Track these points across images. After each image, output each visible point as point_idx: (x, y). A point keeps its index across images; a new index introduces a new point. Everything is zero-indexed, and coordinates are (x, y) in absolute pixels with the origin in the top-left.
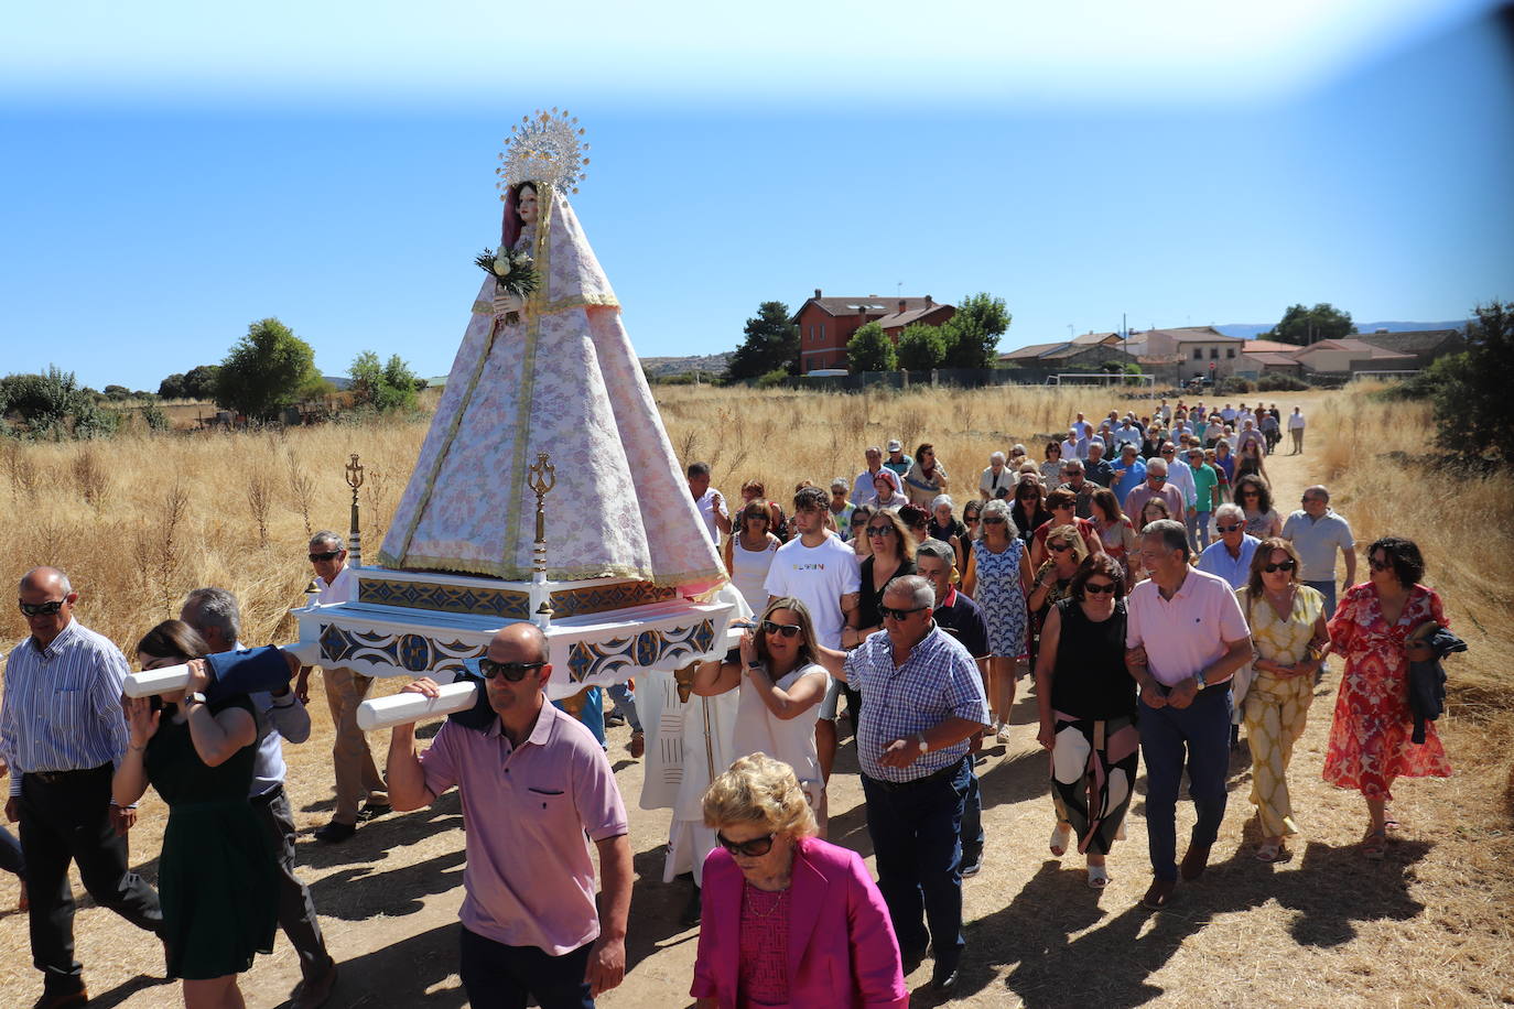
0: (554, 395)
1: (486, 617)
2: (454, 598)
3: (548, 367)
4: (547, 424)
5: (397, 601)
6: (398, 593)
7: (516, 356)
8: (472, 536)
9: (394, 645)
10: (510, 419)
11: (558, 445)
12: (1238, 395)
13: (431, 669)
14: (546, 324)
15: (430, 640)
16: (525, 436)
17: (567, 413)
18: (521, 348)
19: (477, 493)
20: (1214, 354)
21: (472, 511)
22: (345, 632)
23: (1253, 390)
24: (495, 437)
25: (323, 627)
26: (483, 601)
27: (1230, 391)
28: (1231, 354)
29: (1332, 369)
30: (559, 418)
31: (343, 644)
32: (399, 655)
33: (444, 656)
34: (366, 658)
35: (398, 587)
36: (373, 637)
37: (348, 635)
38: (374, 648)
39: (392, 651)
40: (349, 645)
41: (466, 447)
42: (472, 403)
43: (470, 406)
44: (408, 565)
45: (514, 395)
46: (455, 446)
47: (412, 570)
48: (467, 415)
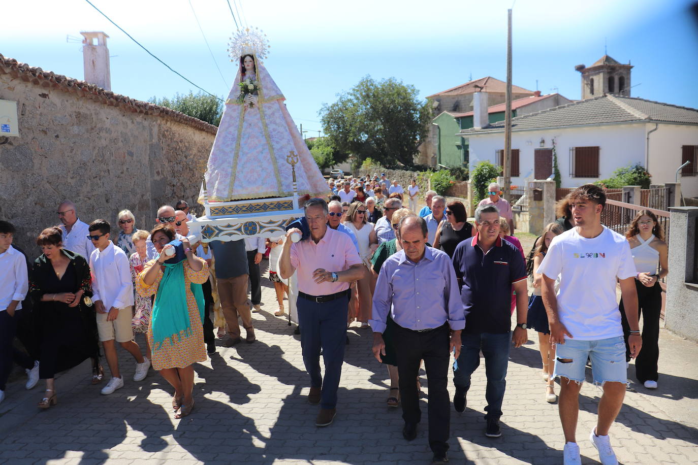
0: (276, 132)
1: (273, 212)
3: (271, 122)
4: (277, 142)
5: (231, 213)
6: (230, 210)
7: (258, 119)
8: (263, 184)
9: (240, 228)
10: (264, 141)
11: (283, 149)
14: (265, 107)
15: (256, 222)
16: (272, 148)
17: (283, 138)
18: (258, 116)
19: (259, 169)
21: (259, 176)
22: (214, 227)
24: (260, 149)
25: (202, 227)
26: (272, 206)
30: (281, 140)
31: (214, 231)
32: (243, 230)
33: (265, 227)
34: (226, 234)
35: (230, 208)
36: (229, 226)
37: (216, 228)
38: (230, 230)
39: (239, 229)
40: (217, 231)
41: (247, 153)
42: (243, 138)
43: (242, 138)
44: (233, 199)
45: (261, 133)
46: (240, 153)
47: (235, 200)
48: (242, 142)
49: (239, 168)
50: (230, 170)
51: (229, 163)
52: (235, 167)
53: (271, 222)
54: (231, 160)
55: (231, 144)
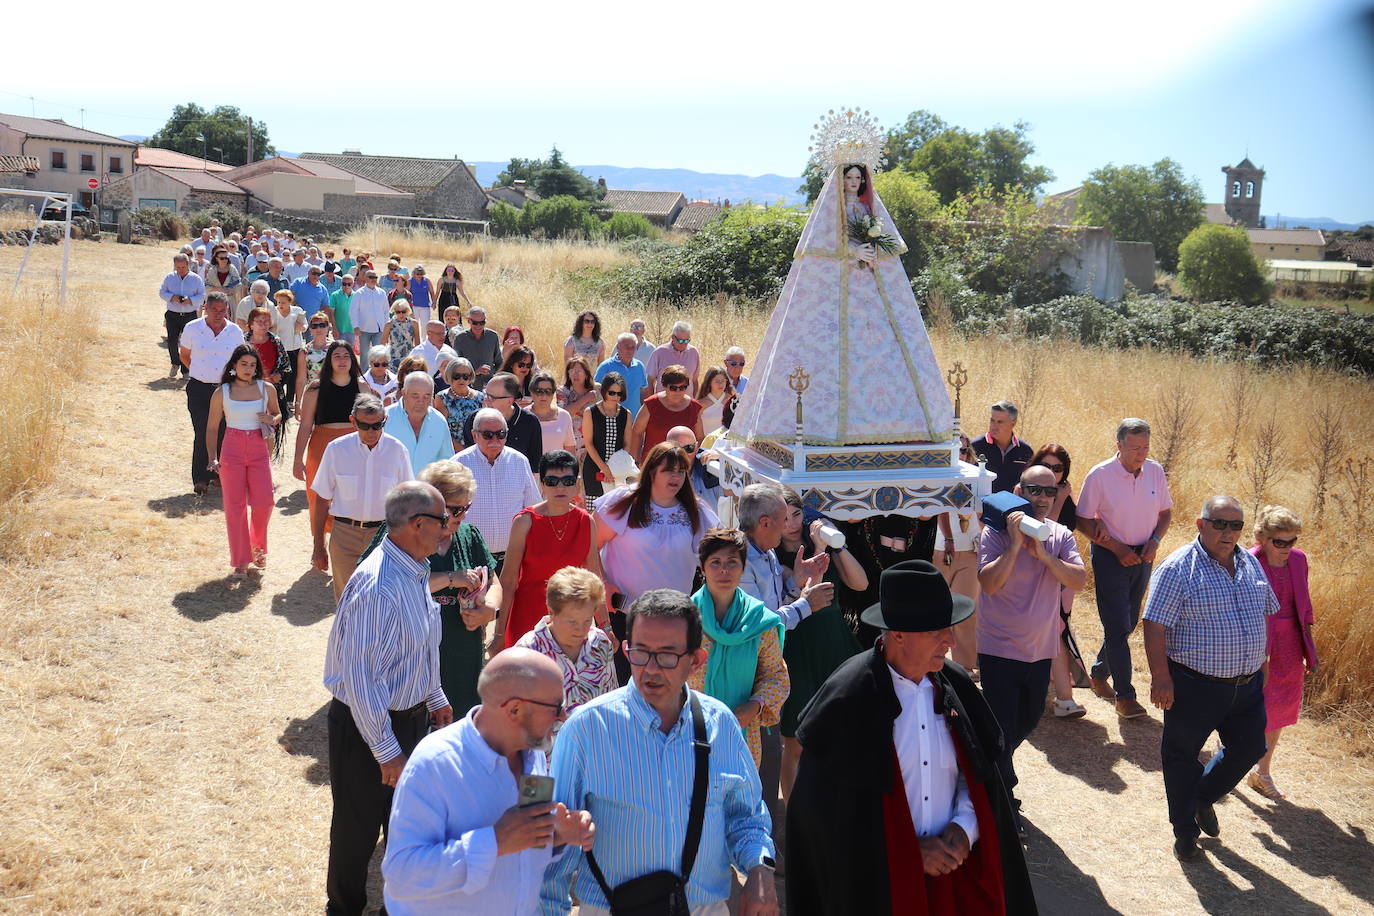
0: (905, 318)
1: (917, 469)
2: (891, 459)
4: (910, 339)
5: (842, 467)
6: (842, 461)
8: (902, 417)
9: (870, 497)
11: (920, 351)
12: (162, 242)
13: (901, 507)
15: (902, 489)
19: (892, 389)
20: (87, 165)
21: (893, 401)
22: (825, 493)
23: (184, 234)
24: (888, 349)
26: (915, 459)
27: (146, 233)
28: (116, 167)
29: (298, 207)
30: (914, 333)
31: (822, 500)
32: (874, 502)
33: (913, 498)
34: (843, 507)
35: (843, 457)
36: (851, 492)
37: (829, 495)
38: (852, 500)
39: (868, 500)
40: (829, 501)
41: (866, 358)
42: (852, 326)
43: (850, 328)
44: (849, 443)
45: (884, 319)
46: (851, 357)
47: (852, 445)
48: (852, 334)
49: (853, 385)
50: (835, 387)
51: (831, 372)
52: (843, 383)
53: (924, 490)
54: (835, 367)
55: (830, 336)
